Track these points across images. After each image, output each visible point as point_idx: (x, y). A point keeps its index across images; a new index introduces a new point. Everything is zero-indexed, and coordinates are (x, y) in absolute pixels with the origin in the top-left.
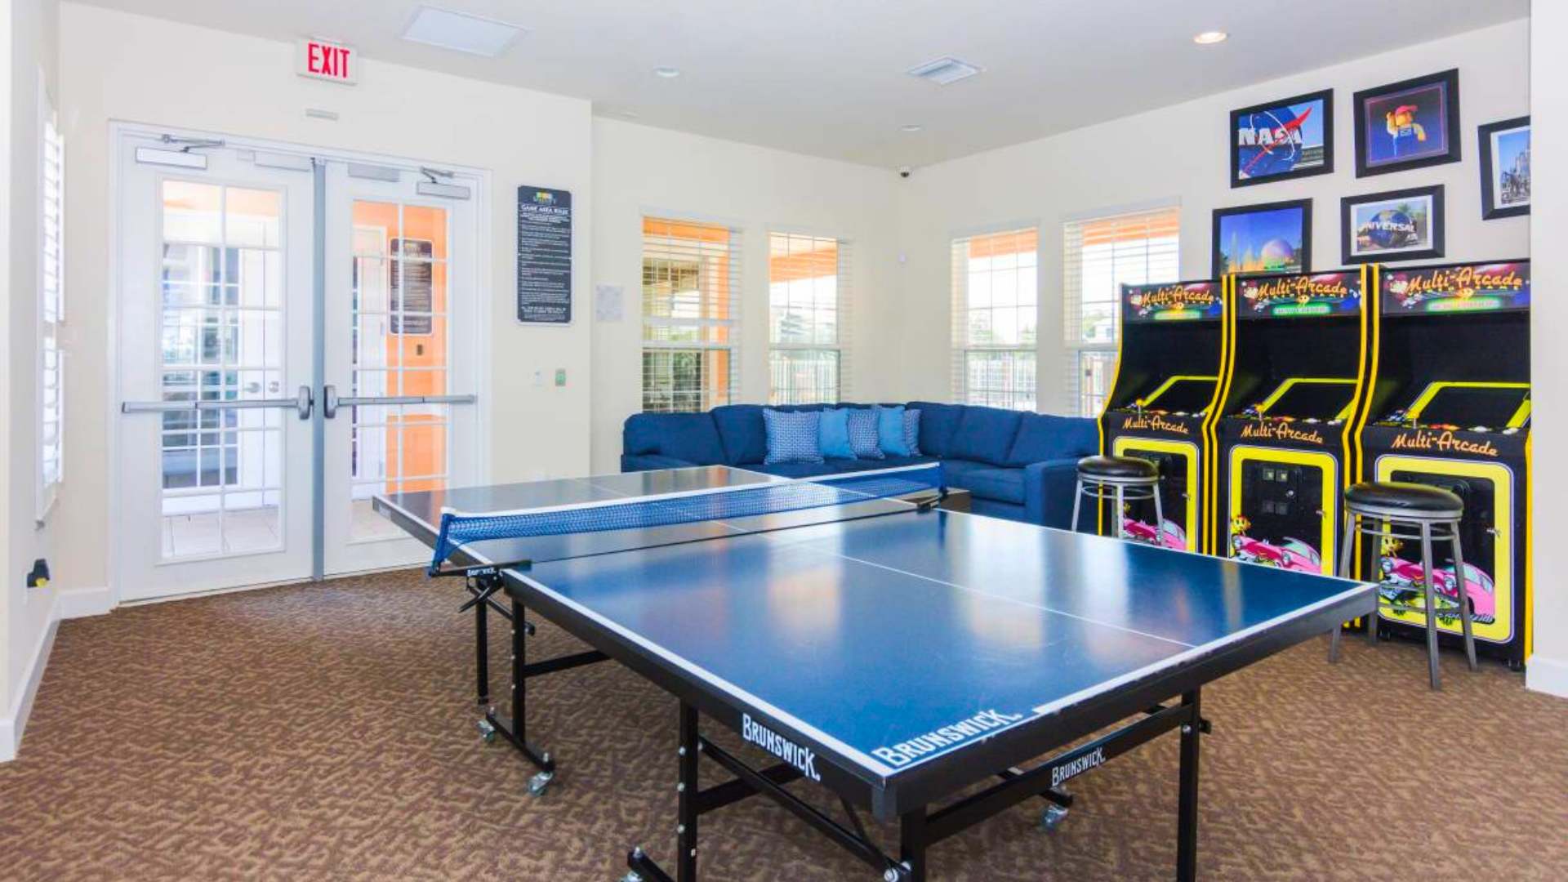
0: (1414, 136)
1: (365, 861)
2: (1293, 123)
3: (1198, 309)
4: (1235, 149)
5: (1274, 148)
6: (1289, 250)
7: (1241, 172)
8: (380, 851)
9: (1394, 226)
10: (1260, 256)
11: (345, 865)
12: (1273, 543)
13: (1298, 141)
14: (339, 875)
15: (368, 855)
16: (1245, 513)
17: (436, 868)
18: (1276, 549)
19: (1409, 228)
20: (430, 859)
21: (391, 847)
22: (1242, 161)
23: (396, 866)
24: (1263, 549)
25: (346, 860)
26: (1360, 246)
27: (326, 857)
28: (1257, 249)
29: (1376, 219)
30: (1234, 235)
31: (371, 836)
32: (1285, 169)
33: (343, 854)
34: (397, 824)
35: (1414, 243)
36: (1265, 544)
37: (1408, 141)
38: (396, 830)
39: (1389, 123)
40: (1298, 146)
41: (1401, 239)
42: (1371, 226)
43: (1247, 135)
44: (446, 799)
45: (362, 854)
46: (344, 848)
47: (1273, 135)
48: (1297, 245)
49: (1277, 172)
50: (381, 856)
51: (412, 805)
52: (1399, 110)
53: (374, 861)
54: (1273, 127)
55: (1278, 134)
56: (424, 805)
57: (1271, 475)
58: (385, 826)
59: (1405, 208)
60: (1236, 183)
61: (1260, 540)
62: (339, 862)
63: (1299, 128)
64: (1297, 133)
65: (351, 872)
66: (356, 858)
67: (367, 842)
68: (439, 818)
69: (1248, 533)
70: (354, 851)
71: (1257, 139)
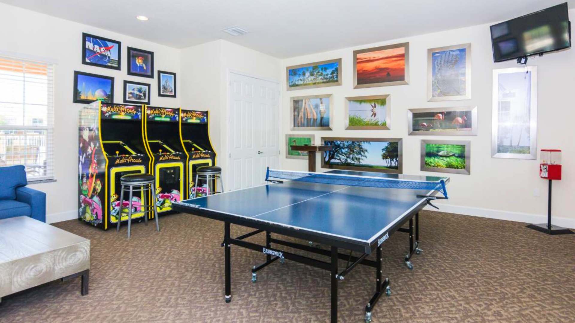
0: (143, 67)
1: (456, 311)
2: (108, 49)
3: (130, 116)
4: (84, 49)
5: (100, 54)
6: (106, 94)
7: (86, 59)
8: (450, 311)
9: (138, 93)
10: (95, 94)
11: (463, 314)
12: (168, 193)
13: (109, 55)
14: (466, 312)
15: (454, 312)
16: (161, 186)
17: (439, 297)
18: (169, 195)
19: (142, 95)
20: (438, 299)
21: (445, 310)
22: (87, 55)
23: (449, 304)
24: (166, 196)
25: (461, 315)
26: (129, 98)
27: (467, 320)
28: (94, 92)
29: (133, 90)
30: (84, 84)
31: (449, 317)
32: (104, 64)
33: (461, 318)
34: (437, 315)
35: (143, 100)
36: (166, 194)
37: (141, 68)
38: (439, 313)
39: (137, 60)
40: (109, 57)
41: (140, 98)
42: (132, 91)
43: (89, 45)
44: (413, 313)
45: (455, 314)
46: (459, 319)
47: (100, 50)
48: (109, 93)
49: (101, 64)
50: (450, 309)
51: (425, 318)
52: (140, 58)
53: (454, 309)
54: (100, 47)
55: (102, 49)
56: (422, 315)
57: (168, 171)
58: (441, 317)
59: (141, 88)
60: (84, 62)
61: (165, 193)
62: (464, 316)
63: (109, 50)
64: (109, 52)
65: (463, 311)
66: (458, 313)
67: (451, 316)
68: (423, 308)
69: (161, 192)
70: (457, 316)
71: (94, 48)
